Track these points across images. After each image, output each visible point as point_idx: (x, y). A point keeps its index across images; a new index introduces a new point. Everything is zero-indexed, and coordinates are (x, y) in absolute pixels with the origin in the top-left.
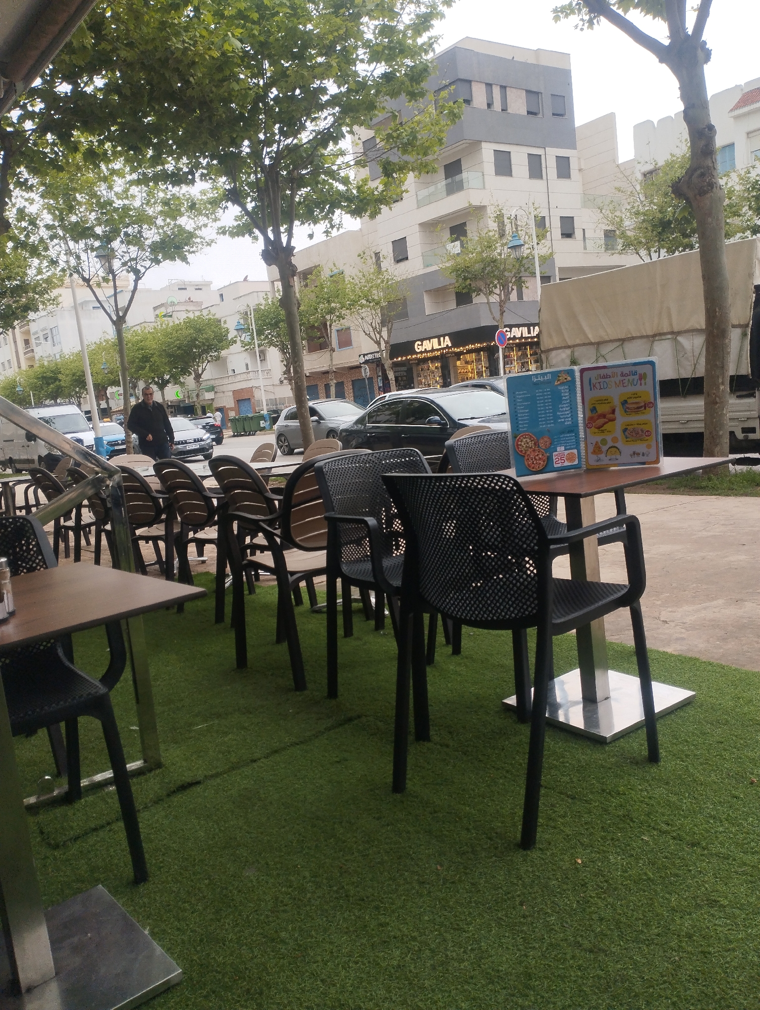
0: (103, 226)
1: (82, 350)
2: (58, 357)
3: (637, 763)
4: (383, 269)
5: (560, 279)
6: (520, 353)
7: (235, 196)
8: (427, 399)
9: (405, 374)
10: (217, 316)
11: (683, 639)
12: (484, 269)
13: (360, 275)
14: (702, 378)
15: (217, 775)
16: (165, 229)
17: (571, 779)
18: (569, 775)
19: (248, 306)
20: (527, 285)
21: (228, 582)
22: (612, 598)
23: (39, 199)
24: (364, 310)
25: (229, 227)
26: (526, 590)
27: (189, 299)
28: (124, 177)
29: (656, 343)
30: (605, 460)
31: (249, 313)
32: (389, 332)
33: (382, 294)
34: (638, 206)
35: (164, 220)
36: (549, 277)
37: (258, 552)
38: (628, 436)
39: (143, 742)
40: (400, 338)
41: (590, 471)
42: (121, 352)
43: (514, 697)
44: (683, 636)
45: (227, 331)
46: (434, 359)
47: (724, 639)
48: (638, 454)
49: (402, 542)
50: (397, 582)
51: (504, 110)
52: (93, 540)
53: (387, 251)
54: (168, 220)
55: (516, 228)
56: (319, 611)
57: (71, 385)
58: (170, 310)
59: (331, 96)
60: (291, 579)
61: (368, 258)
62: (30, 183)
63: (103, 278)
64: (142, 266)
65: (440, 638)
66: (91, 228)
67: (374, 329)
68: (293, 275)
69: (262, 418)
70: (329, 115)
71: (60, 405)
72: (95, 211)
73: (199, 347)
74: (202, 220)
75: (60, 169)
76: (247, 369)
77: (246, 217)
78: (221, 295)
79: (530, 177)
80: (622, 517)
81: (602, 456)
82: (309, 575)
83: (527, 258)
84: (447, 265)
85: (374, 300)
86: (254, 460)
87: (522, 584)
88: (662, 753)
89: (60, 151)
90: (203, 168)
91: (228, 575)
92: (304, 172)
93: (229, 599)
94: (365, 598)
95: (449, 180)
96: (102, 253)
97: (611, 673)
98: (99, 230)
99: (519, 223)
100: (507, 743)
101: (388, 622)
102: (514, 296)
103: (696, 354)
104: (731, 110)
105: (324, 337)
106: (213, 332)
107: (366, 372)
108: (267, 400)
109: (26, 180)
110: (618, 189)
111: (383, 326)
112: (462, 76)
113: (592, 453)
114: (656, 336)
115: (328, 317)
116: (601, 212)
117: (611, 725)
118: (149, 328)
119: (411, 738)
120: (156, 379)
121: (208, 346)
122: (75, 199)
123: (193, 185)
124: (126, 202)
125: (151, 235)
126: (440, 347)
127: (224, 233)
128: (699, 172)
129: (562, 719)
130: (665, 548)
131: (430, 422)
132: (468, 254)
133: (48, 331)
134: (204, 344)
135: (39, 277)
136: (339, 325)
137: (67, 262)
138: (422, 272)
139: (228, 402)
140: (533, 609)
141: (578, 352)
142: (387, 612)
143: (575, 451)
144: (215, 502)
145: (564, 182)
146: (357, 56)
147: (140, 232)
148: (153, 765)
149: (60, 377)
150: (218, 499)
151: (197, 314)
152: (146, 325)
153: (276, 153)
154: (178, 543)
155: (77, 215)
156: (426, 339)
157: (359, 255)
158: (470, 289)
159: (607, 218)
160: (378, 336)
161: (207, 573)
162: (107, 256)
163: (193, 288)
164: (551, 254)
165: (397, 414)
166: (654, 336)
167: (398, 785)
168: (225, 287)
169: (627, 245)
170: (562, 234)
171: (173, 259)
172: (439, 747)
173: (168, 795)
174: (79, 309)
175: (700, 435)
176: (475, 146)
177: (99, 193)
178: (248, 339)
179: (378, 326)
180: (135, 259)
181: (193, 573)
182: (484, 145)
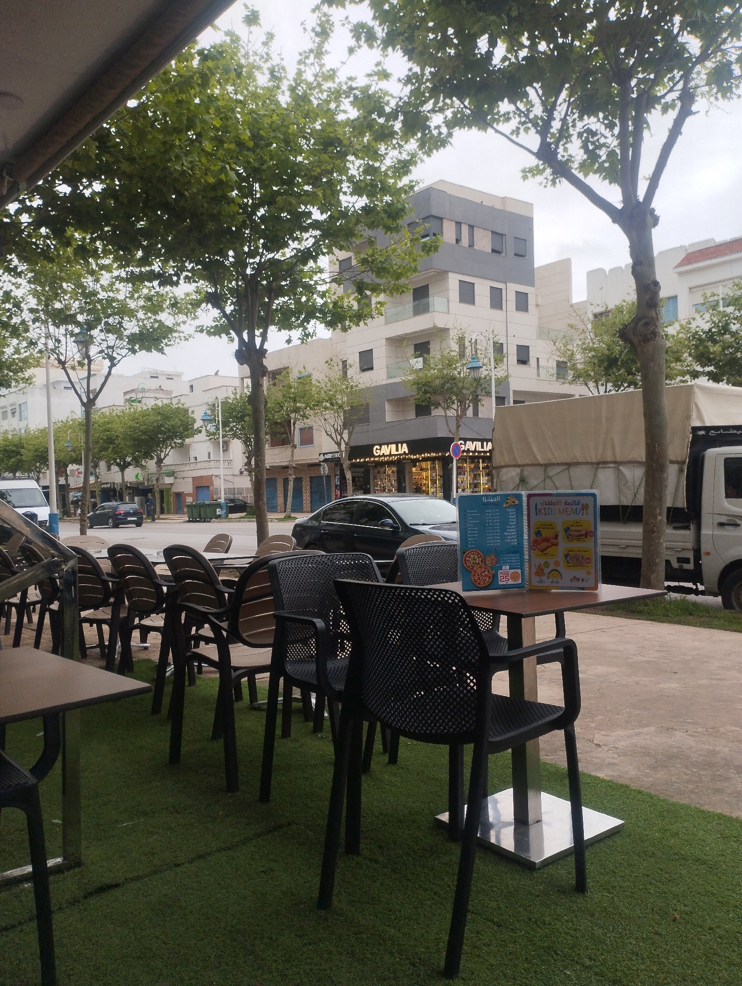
0: (85, 314)
1: (49, 427)
2: (23, 431)
3: (564, 892)
4: (349, 376)
5: (515, 402)
6: (472, 466)
7: (215, 300)
8: (381, 502)
9: (362, 475)
10: (186, 406)
11: (615, 764)
12: (444, 384)
13: (327, 380)
14: (642, 507)
15: (138, 878)
16: (145, 322)
17: (498, 905)
18: (497, 901)
19: (217, 398)
20: (483, 403)
21: (170, 669)
22: (548, 719)
23: (27, 284)
24: (327, 412)
25: (208, 327)
26: (465, 706)
27: (160, 387)
28: (112, 272)
29: (600, 470)
30: (547, 583)
31: (216, 405)
32: (350, 434)
33: (346, 398)
34: (589, 343)
35: (145, 314)
36: (504, 398)
37: (202, 643)
38: (570, 561)
39: (64, 838)
40: (361, 440)
41: (533, 591)
42: (87, 432)
43: (447, 814)
44: (615, 761)
45: (194, 421)
46: (390, 463)
47: (654, 768)
48: (578, 579)
49: (348, 644)
50: (340, 687)
51: (471, 245)
52: (35, 618)
53: (354, 360)
54: (149, 315)
55: (476, 352)
56: (258, 709)
57: (33, 460)
58: (140, 396)
59: (314, 220)
60: (234, 674)
61: (335, 365)
62: (19, 270)
63: (79, 362)
64: (118, 354)
65: (378, 746)
66: (74, 316)
67: (336, 430)
68: (264, 375)
69: (219, 505)
70: (311, 236)
71: (20, 479)
72: (78, 300)
73: (165, 433)
74: (181, 318)
75: (51, 260)
76: (209, 457)
77: (224, 319)
78: (192, 387)
79: (491, 307)
80: (560, 640)
81: (544, 578)
82: (251, 672)
83: (485, 378)
84: (410, 378)
85: (337, 403)
86: (208, 549)
87: (462, 699)
88: (590, 883)
89: (52, 244)
90: (188, 271)
91: (170, 665)
92: (283, 283)
93: (168, 689)
94: (306, 699)
95: (417, 302)
96: (81, 338)
97: (544, 795)
98: (80, 318)
99: (478, 347)
100: (437, 862)
101: (327, 724)
102: (470, 413)
103: (637, 484)
104: (676, 267)
105: (287, 433)
106: (180, 420)
107: (325, 470)
108: (225, 490)
109: (16, 267)
110: (571, 326)
111: (345, 428)
112: (434, 213)
113: (535, 574)
114: (600, 464)
115: (293, 415)
116: (554, 344)
117: (541, 850)
118: (117, 411)
119: (341, 850)
120: (118, 461)
121: (173, 433)
122: (61, 287)
123: (177, 286)
124: (111, 294)
125: (131, 327)
126: (397, 453)
127: (202, 331)
128: (644, 321)
129: (493, 840)
130: (601, 670)
131: (383, 525)
132: (429, 370)
133: (17, 407)
134: (169, 430)
135: (16, 356)
136: (302, 424)
137: (46, 344)
138: (385, 382)
139: (186, 487)
140: (471, 725)
141: (527, 471)
142: (326, 715)
143: (519, 571)
144: (165, 589)
145: (522, 315)
146: (341, 188)
147: (120, 323)
148: (73, 863)
149: (23, 451)
150: (168, 587)
151: (166, 401)
152: (114, 408)
153: (258, 264)
154: (122, 628)
155: (61, 302)
156: (384, 444)
157: (327, 362)
158: (429, 402)
159: (558, 350)
160: (339, 437)
161: (149, 661)
162: (84, 342)
163: (164, 378)
164: (507, 377)
165: (352, 514)
166: (598, 463)
167: (324, 900)
168: (196, 379)
169: (577, 377)
170: (518, 361)
171: (149, 350)
172: (368, 862)
173: (85, 897)
174: (51, 388)
175: (638, 561)
176: (442, 275)
177: (85, 284)
178: (213, 430)
179: (339, 429)
180: (112, 347)
181: (134, 659)
182: (451, 275)
